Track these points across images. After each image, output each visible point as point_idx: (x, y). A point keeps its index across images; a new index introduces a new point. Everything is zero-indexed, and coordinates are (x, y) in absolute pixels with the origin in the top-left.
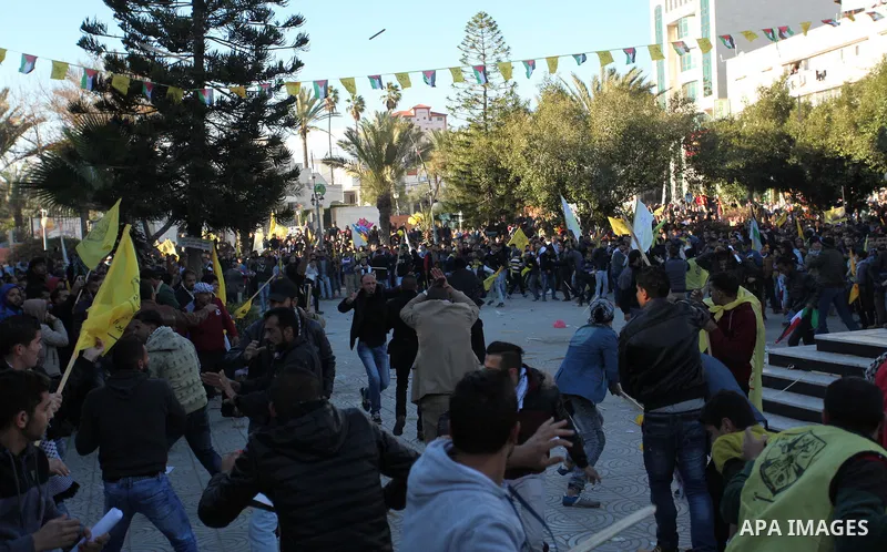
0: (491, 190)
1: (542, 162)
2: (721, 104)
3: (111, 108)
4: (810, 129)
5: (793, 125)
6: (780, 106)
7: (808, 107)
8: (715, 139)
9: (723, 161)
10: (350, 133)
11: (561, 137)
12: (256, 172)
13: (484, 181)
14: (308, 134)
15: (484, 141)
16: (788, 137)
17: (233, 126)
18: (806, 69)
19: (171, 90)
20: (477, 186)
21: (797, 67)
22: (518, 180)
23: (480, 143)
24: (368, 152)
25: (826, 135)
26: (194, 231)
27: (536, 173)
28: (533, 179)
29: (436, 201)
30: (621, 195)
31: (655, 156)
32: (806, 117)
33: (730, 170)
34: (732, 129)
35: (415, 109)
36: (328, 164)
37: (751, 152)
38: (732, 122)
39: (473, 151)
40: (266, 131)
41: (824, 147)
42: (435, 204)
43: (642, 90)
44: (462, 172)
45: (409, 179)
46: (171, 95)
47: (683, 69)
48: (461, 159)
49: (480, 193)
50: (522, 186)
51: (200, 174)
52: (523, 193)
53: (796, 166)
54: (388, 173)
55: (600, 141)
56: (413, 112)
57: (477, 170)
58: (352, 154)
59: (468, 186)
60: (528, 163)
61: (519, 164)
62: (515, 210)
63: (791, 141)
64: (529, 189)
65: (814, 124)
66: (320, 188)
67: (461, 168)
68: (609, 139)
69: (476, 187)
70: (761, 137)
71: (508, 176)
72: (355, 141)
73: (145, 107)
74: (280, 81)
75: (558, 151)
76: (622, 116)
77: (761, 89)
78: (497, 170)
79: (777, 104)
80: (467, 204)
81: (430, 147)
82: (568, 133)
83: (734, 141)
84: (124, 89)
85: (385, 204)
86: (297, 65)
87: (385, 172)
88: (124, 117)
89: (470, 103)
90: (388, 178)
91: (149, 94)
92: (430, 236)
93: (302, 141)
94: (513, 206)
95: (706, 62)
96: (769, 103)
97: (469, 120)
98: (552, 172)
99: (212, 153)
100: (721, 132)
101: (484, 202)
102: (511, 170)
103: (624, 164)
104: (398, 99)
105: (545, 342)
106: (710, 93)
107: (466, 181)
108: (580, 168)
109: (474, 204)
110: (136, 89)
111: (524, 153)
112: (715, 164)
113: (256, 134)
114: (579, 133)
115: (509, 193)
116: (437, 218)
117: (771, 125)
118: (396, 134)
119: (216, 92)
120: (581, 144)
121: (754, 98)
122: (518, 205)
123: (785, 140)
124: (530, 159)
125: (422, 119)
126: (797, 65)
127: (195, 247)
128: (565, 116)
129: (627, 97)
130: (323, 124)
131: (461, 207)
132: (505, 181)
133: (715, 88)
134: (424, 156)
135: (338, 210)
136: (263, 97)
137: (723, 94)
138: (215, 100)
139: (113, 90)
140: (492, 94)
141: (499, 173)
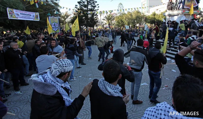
1: (127, 20)
3: (78, 14)
5: (156, 17)
6: (154, 14)
7: (157, 15)
8: (147, 18)
9: (148, 20)
10: (105, 16)
12: (93, 21)
13: (120, 22)
17: (91, 16)
18: (158, 10)
19: (84, 12)
20: (120, 23)
22: (124, 22)
23: (120, 18)
26: (87, 27)
28: (126, 22)
29: (115, 24)
30: (136, 24)
31: (140, 20)
33: (148, 22)
35: (114, 13)
36: (103, 20)
37: (151, 19)
38: (149, 16)
40: (95, 17)
41: (159, 19)
43: (139, 12)
45: (113, 22)
48: (118, 19)
51: (87, 21)
54: (110, 21)
55: (134, 18)
58: (106, 19)
64: (125, 23)
65: (158, 17)
66: (102, 23)
70: (152, 18)
72: (106, 17)
73: (82, 14)
74: (96, 11)
75: (129, 19)
76: (136, 15)
82: (130, 17)
83: (149, 18)
85: (109, 24)
86: (98, 9)
89: (119, 13)
93: (100, 17)
95: (147, 9)
97: (119, 15)
99: (89, 19)
101: (120, 25)
103: (136, 21)
107: (118, 22)
108: (131, 21)
110: (81, 12)
112: (146, 21)
113: (94, 17)
116: (115, 26)
118: (111, 16)
119: (89, 12)
121: (151, 13)
122: (124, 25)
123: (155, 18)
124: (125, 20)
125: (114, 15)
127: (87, 29)
128: (130, 15)
129: (137, 13)
130: (103, 15)
131: (117, 25)
132: (123, 22)
134: (114, 19)
135: (104, 25)
136: (94, 13)
137: (149, 13)
140: (121, 12)
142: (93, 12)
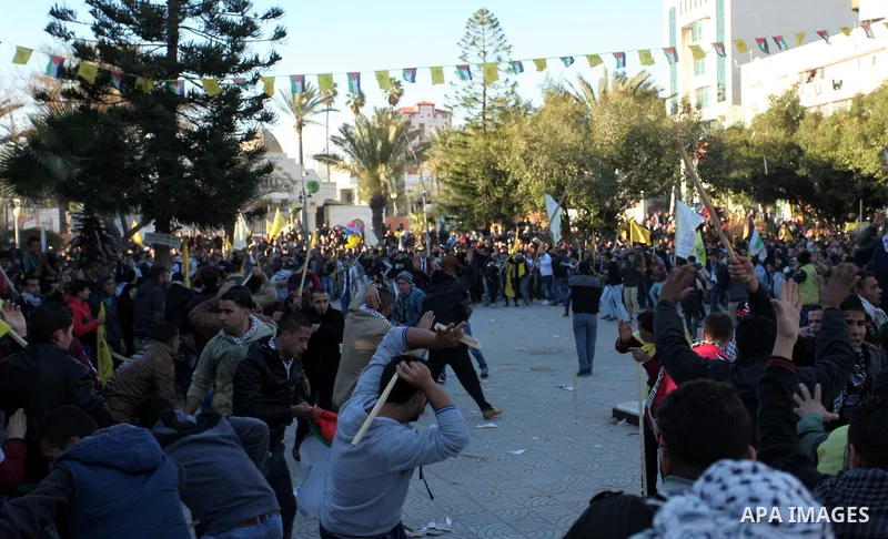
0: (487, 192)
1: (541, 165)
2: (735, 110)
3: (79, 97)
4: (819, 140)
5: (803, 135)
6: (790, 115)
7: (818, 118)
8: (722, 148)
9: (729, 170)
10: (345, 129)
11: (562, 140)
12: (228, 168)
13: (481, 184)
14: (304, 128)
15: (481, 141)
16: (798, 148)
17: (206, 119)
18: (822, 77)
19: (140, 80)
20: (474, 188)
21: (813, 76)
22: (516, 183)
23: (477, 143)
24: (362, 149)
25: (835, 147)
26: (163, 227)
27: (535, 176)
28: (531, 183)
29: (429, 202)
30: (624, 202)
31: (659, 162)
32: (816, 127)
33: (736, 180)
34: (740, 137)
35: (419, 105)
36: (320, 160)
37: (761, 161)
38: (741, 130)
39: (470, 151)
40: (243, 126)
41: (832, 160)
42: (429, 206)
43: (647, 95)
44: (458, 173)
45: (410, 179)
46: (140, 86)
47: (697, 73)
48: (458, 159)
49: (475, 195)
50: (521, 189)
51: (170, 170)
52: (522, 197)
53: (805, 178)
54: (383, 172)
55: (602, 145)
56: (417, 109)
57: (474, 171)
58: (346, 151)
59: (464, 188)
60: (528, 166)
61: (518, 167)
62: (514, 214)
63: (801, 152)
64: (528, 193)
65: (824, 135)
66: (314, 186)
67: (458, 169)
68: (611, 143)
69: (472, 189)
70: (769, 147)
71: (506, 178)
72: (349, 137)
73: (114, 98)
74: (257, 74)
75: (560, 155)
76: (624, 120)
77: (771, 98)
78: (495, 172)
79: (787, 113)
80: (462, 206)
81: (427, 146)
82: (569, 136)
83: (743, 150)
84: (91, 79)
85: (379, 203)
86: (275, 58)
87: (379, 170)
88: (93, 106)
89: (468, 102)
90: (382, 177)
91: (117, 83)
92: (422, 239)
93: (297, 135)
94: (510, 209)
95: (721, 67)
96: (779, 112)
97: (467, 119)
98: (551, 176)
99: (182, 146)
100: (728, 140)
101: (480, 205)
102: (509, 172)
103: (626, 170)
104: (400, 95)
105: (533, 353)
106: (724, 99)
107: (462, 182)
108: (580, 173)
109: (470, 207)
110: (104, 79)
111: (522, 156)
112: (720, 173)
113: (232, 129)
114: (580, 137)
115: (507, 196)
116: (431, 220)
117: (780, 135)
118: (392, 132)
119: (190, 84)
120: (582, 148)
121: (764, 107)
122: (515, 209)
124: (528, 162)
125: (426, 116)
126: (813, 73)
127: (162, 243)
128: (566, 119)
129: (631, 101)
130: (321, 117)
131: (454, 209)
132: (502, 184)
133: (729, 94)
134: (420, 156)
135: (331, 208)
136: (237, 92)
137: (737, 100)
138: (186, 92)
139: (80, 79)
140: (491, 93)
141: (497, 176)
142: (229, 80)
